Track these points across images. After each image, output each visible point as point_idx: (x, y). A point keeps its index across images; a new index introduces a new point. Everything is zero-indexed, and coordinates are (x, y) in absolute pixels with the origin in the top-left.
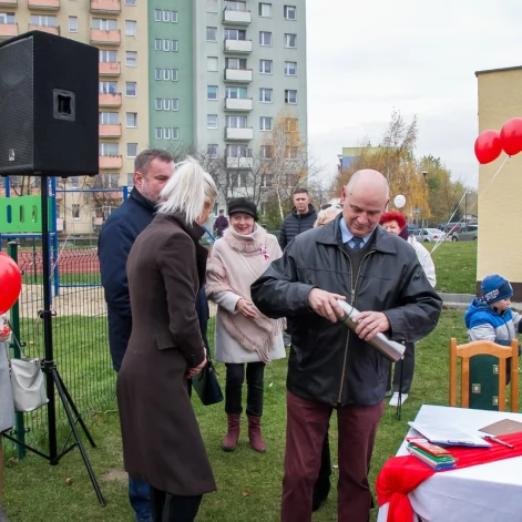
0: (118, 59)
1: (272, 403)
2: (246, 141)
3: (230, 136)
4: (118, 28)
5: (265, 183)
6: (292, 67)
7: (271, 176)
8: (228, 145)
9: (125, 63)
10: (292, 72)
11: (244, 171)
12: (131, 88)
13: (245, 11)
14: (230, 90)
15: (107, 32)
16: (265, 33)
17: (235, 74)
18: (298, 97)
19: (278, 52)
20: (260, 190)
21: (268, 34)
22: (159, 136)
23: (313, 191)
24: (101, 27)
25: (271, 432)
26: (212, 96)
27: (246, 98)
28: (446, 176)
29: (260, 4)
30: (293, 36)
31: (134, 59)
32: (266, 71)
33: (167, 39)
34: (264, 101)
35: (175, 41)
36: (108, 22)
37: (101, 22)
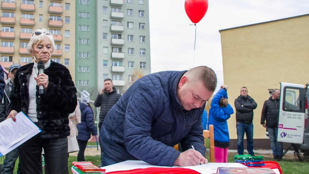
0: (61, 48)
2: (122, 87)
4: (61, 34)
6: (144, 51)
9: (64, 50)
10: (144, 53)
12: (67, 61)
13: (121, 25)
14: (114, 63)
15: (56, 35)
16: (131, 35)
17: (116, 55)
18: (147, 65)
19: (137, 44)
21: (132, 36)
22: (80, 84)
24: (53, 33)
26: (105, 65)
27: (121, 66)
29: (128, 22)
30: (144, 37)
31: (68, 48)
32: (131, 53)
33: (84, 39)
34: (130, 67)
35: (88, 40)
36: (56, 31)
37: (53, 31)
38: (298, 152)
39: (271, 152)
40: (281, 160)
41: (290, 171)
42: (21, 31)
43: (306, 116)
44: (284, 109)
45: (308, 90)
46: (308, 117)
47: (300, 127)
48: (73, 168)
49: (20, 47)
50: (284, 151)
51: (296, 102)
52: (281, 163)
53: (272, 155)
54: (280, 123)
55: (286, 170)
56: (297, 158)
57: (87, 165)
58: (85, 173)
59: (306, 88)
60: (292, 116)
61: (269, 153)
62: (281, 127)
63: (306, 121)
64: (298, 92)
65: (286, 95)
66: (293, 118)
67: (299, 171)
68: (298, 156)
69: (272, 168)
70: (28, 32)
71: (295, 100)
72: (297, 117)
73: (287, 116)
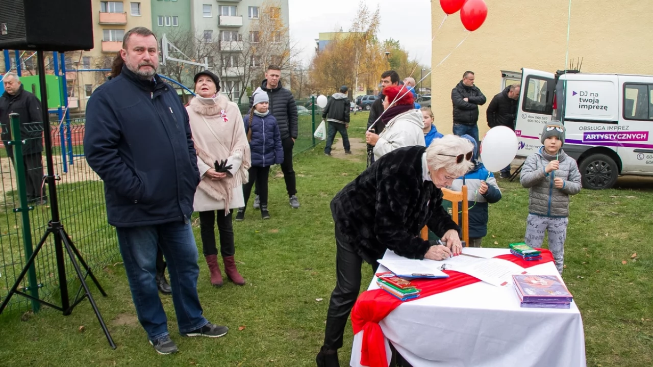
1: (263, 248)
3: (222, 23)
5: (254, 63)
7: (259, 57)
8: (221, 31)
11: (235, 54)
20: (250, 69)
22: (160, 23)
23: (295, 70)
25: (262, 273)
28: (405, 56)
59: (557, 79)
60: (534, 119)
62: (518, 135)
66: (536, 122)
72: (541, 120)
73: (527, 118)
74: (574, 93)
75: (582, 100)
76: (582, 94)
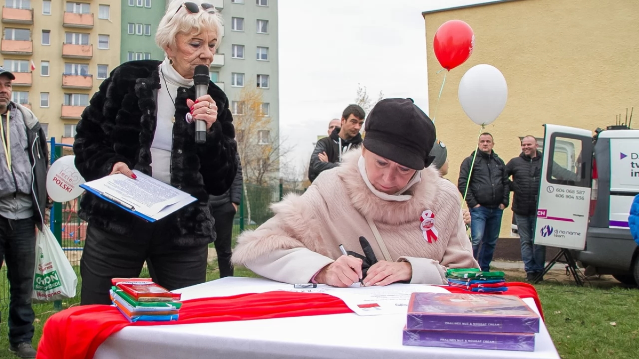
0: (90, 42)
4: (91, 12)
6: (265, 53)
9: (97, 46)
10: (264, 57)
12: (102, 70)
15: (81, 15)
16: (238, 18)
18: (270, 82)
19: (251, 36)
21: (240, 20)
24: (75, 11)
30: (266, 22)
31: (107, 42)
32: (238, 56)
33: (140, 24)
34: (236, 85)
35: (148, 25)
36: (81, 5)
37: (75, 4)
38: (575, 267)
39: (521, 265)
40: (540, 282)
41: (557, 303)
42: (5, 5)
43: (592, 195)
44: (549, 180)
45: (598, 141)
46: (596, 197)
47: (580, 216)
48: (114, 291)
49: (2, 39)
50: (546, 264)
51: (574, 165)
52: (540, 288)
53: (523, 272)
54: (540, 206)
55: (550, 302)
56: (572, 278)
57: (143, 285)
58: (137, 301)
59: (596, 138)
60: (565, 194)
61: (517, 267)
62: (543, 216)
63: (592, 203)
64: (578, 144)
65: (555, 150)
66: (568, 197)
67: (575, 304)
68: (575, 274)
69: (522, 297)
70: (21, 7)
71: (573, 161)
72: (575, 195)
73: (555, 193)
74: (623, 156)
75: (634, 165)
76: (634, 156)
